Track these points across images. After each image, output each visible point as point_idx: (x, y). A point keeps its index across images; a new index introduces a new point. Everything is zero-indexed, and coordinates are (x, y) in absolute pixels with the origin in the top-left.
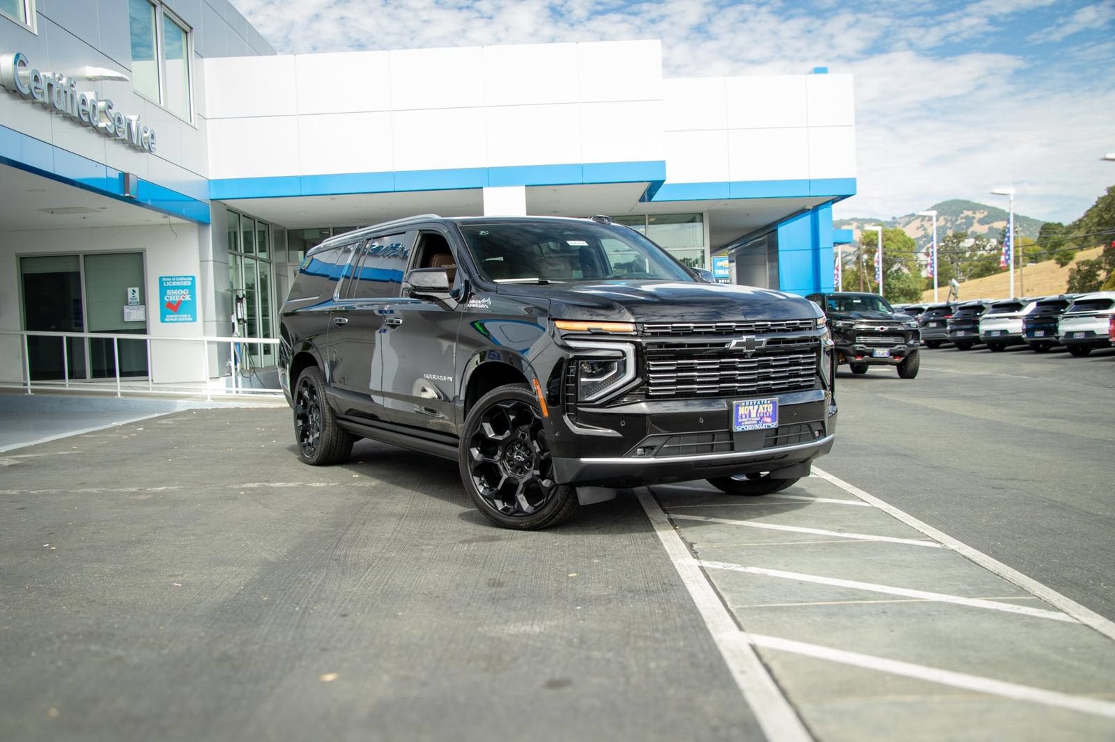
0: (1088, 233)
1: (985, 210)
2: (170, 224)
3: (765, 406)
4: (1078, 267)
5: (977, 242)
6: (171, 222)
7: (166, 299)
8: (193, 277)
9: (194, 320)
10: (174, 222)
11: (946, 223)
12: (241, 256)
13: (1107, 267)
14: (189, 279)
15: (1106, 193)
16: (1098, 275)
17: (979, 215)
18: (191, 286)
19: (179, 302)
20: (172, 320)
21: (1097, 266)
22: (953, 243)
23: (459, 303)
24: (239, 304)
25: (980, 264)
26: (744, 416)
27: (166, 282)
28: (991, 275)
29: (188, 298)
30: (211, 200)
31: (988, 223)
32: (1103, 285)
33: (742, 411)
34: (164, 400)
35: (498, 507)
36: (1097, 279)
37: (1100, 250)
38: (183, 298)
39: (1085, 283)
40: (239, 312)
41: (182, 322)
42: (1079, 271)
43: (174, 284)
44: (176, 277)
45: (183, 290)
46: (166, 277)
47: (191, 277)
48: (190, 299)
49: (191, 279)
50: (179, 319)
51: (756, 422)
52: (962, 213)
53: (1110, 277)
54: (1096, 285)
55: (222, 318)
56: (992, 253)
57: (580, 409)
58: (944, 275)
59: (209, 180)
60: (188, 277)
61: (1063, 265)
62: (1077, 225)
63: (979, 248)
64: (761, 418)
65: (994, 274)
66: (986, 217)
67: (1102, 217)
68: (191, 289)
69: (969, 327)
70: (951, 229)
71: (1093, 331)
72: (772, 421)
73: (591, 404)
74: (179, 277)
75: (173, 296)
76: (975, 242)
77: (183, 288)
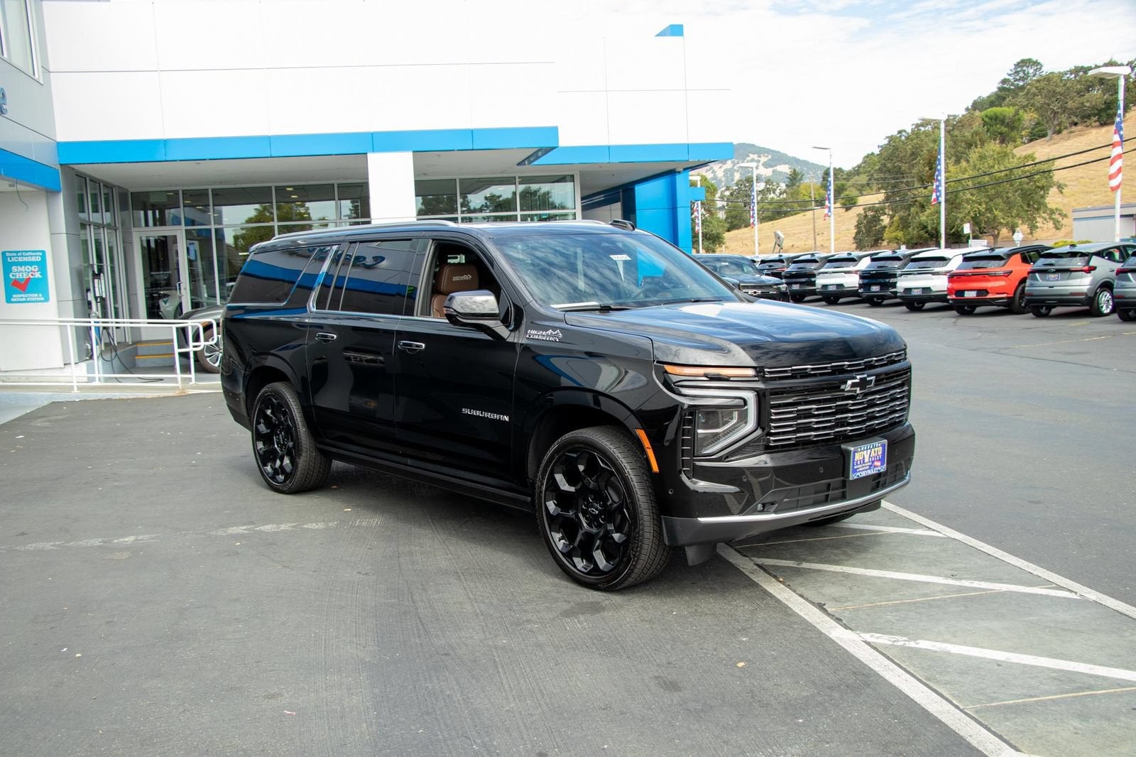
0: (870, 179)
1: (769, 154)
2: (18, 192)
3: (876, 449)
4: (865, 212)
5: (768, 186)
6: (19, 190)
7: (11, 276)
8: (43, 252)
9: (47, 300)
10: (22, 190)
11: (734, 166)
12: (90, 225)
13: (891, 213)
14: (37, 254)
15: (886, 142)
16: (882, 220)
17: (763, 159)
18: (41, 261)
19: (28, 280)
20: (20, 300)
21: (881, 212)
22: (745, 186)
23: (511, 331)
24: (96, 281)
25: (771, 207)
26: (859, 463)
27: (11, 257)
28: (781, 218)
29: (38, 275)
30: (61, 165)
31: (772, 167)
32: (887, 229)
33: (858, 457)
34: (21, 393)
35: (577, 565)
36: (881, 224)
37: (881, 196)
38: (32, 275)
39: (871, 227)
40: (97, 289)
41: (33, 302)
42: (866, 216)
43: (20, 259)
44: (22, 252)
45: (31, 266)
46: (11, 252)
47: (40, 251)
48: (40, 277)
49: (41, 254)
50: (28, 300)
51: (868, 467)
52: (748, 156)
53: (893, 222)
54: (881, 230)
55: (78, 297)
56: (781, 196)
57: (698, 463)
58: (738, 218)
59: (58, 143)
60: (37, 251)
61: (848, 209)
62: (857, 171)
63: (770, 191)
64: (873, 462)
65: (784, 217)
66: (770, 160)
67: (885, 165)
68: (42, 266)
69: (803, 280)
70: (738, 171)
71: (929, 288)
72: (881, 465)
73: (708, 457)
74: (26, 252)
75: (20, 273)
76: (766, 185)
77: (31, 264)
